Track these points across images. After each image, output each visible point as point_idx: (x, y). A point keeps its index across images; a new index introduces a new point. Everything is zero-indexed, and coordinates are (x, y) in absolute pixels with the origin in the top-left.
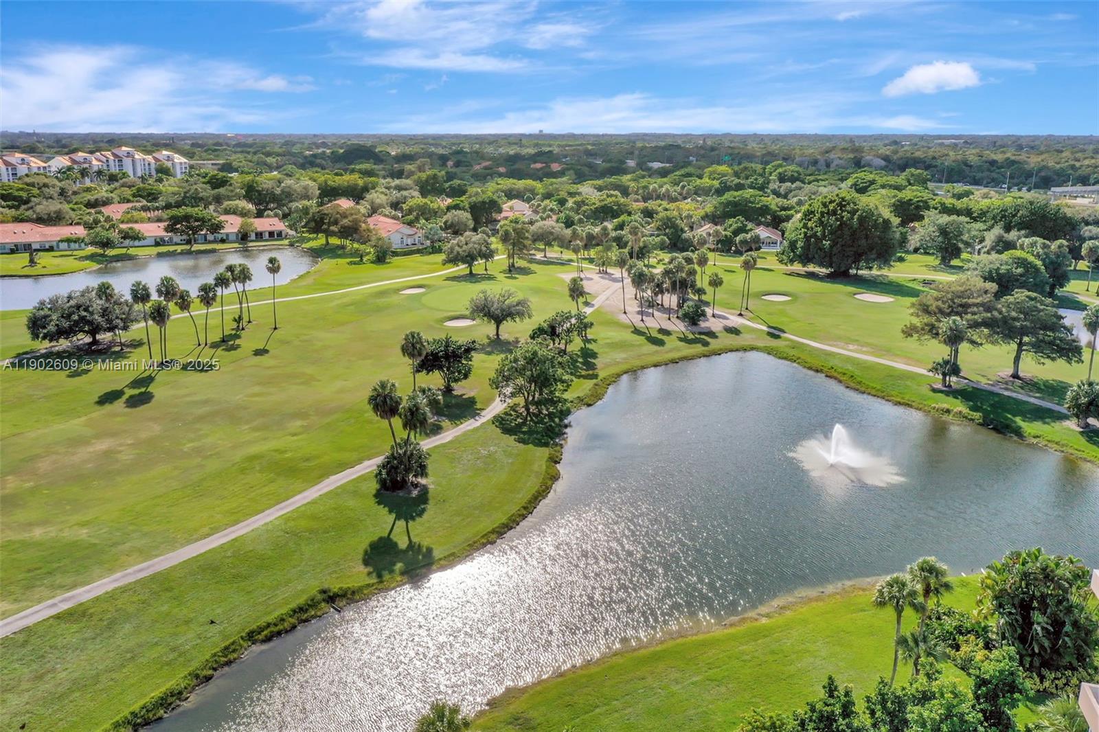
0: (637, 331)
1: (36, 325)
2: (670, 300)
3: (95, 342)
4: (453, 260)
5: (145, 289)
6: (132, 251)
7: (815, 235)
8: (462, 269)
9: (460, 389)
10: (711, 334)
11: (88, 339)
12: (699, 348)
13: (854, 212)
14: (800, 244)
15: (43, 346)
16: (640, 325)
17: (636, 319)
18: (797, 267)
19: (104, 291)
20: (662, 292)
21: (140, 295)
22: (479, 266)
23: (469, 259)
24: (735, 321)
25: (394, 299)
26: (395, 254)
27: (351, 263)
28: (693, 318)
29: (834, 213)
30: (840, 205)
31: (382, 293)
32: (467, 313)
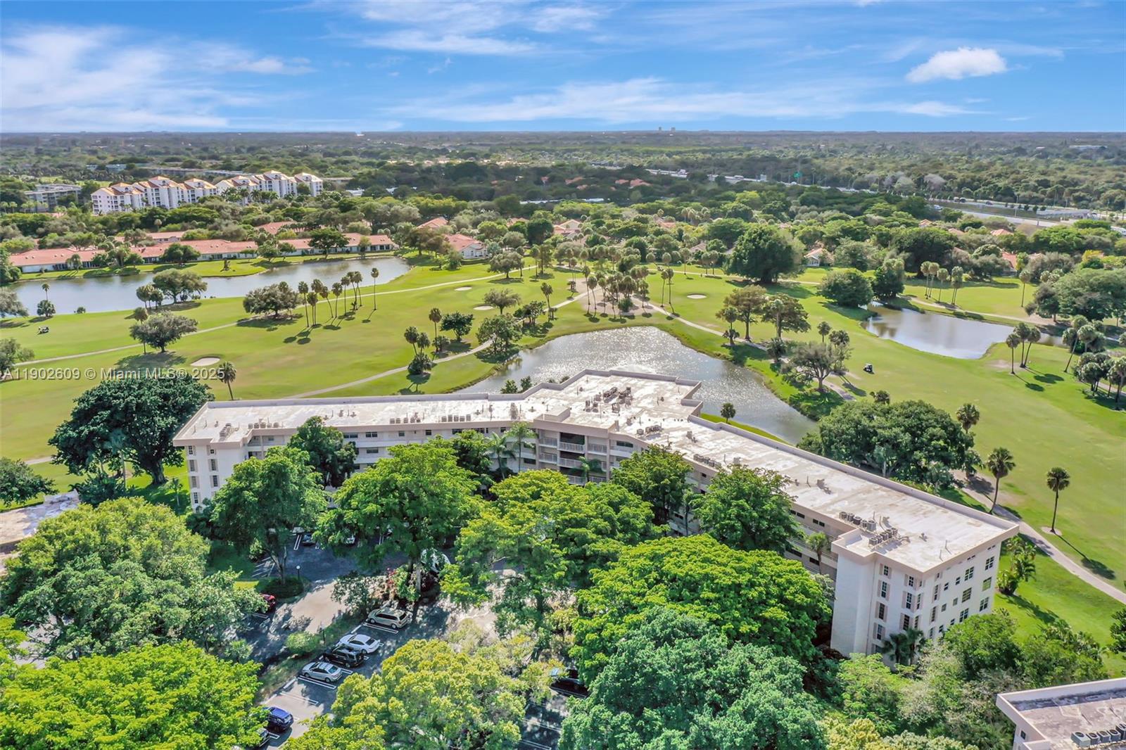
0: (588, 315)
1: (248, 305)
2: (620, 297)
3: (277, 315)
4: (495, 269)
5: (306, 285)
6: (287, 260)
8: (502, 275)
9: (464, 339)
10: (632, 317)
11: (274, 313)
15: (251, 316)
16: (592, 311)
17: (592, 308)
19: (283, 286)
21: (303, 288)
22: (514, 273)
23: (506, 268)
24: (655, 310)
25: (450, 294)
26: (464, 263)
27: (433, 269)
28: (626, 306)
29: (755, 239)
31: (443, 290)
32: (483, 303)
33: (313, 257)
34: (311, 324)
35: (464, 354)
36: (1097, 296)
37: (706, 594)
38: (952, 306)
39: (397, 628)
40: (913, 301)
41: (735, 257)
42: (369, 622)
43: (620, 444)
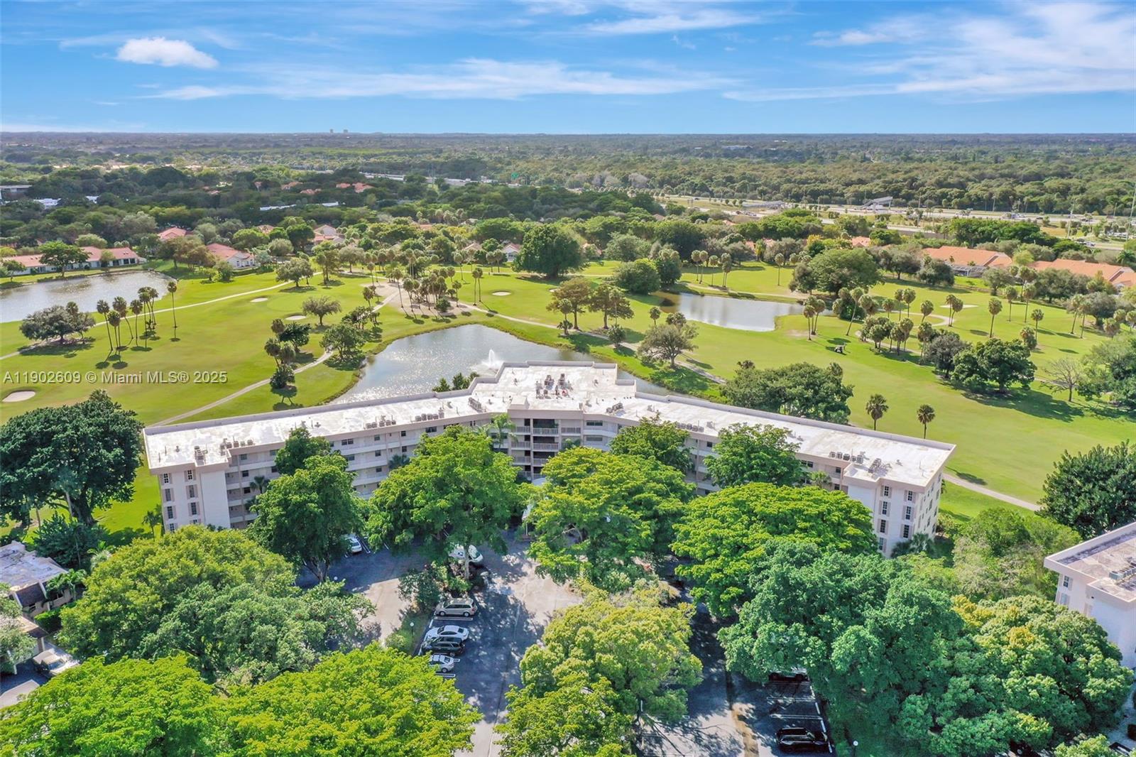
0: (408, 317)
1: (28, 330)
2: (432, 298)
3: (62, 340)
4: (284, 277)
6: (15, 279)
7: (530, 253)
8: (290, 283)
9: (303, 349)
10: (453, 316)
11: (59, 338)
12: (444, 324)
13: (553, 238)
14: (522, 258)
15: (31, 343)
16: (410, 314)
17: (409, 311)
18: (524, 273)
19: (72, 308)
20: (426, 293)
21: (102, 308)
22: (303, 281)
23: (295, 276)
24: (470, 308)
25: (247, 306)
26: (236, 274)
27: (203, 282)
28: (443, 307)
29: (542, 237)
30: (546, 232)
31: (239, 302)
32: (301, 311)
33: (48, 276)
34: (115, 346)
35: (311, 365)
36: (845, 271)
37: (801, 525)
38: (724, 288)
39: (470, 616)
40: (690, 286)
41: (526, 254)
42: (439, 615)
43: (590, 423)
